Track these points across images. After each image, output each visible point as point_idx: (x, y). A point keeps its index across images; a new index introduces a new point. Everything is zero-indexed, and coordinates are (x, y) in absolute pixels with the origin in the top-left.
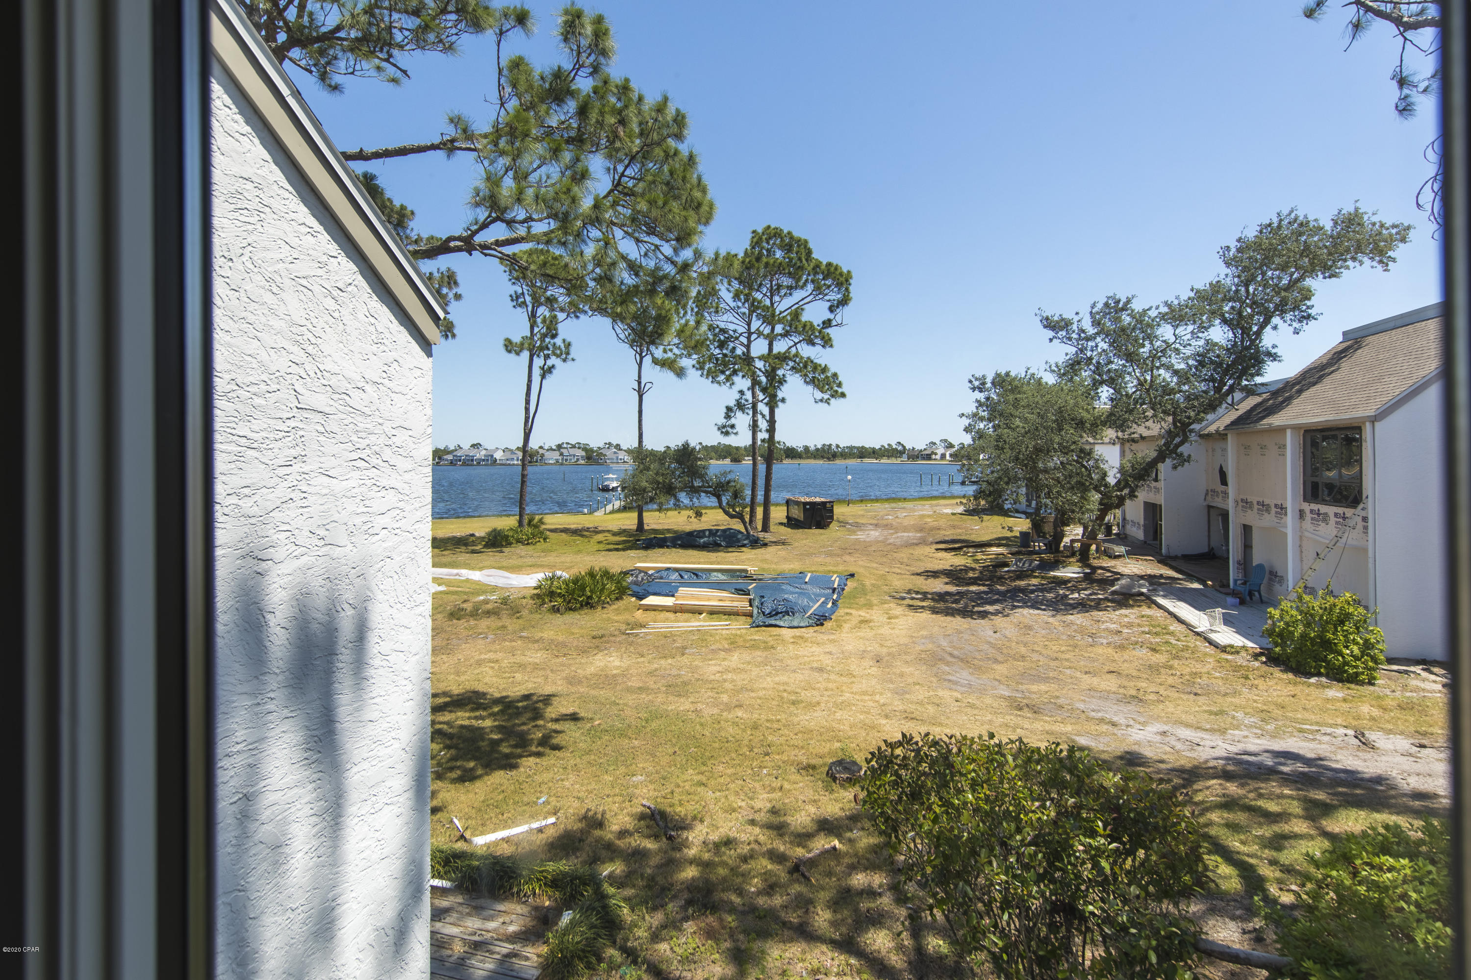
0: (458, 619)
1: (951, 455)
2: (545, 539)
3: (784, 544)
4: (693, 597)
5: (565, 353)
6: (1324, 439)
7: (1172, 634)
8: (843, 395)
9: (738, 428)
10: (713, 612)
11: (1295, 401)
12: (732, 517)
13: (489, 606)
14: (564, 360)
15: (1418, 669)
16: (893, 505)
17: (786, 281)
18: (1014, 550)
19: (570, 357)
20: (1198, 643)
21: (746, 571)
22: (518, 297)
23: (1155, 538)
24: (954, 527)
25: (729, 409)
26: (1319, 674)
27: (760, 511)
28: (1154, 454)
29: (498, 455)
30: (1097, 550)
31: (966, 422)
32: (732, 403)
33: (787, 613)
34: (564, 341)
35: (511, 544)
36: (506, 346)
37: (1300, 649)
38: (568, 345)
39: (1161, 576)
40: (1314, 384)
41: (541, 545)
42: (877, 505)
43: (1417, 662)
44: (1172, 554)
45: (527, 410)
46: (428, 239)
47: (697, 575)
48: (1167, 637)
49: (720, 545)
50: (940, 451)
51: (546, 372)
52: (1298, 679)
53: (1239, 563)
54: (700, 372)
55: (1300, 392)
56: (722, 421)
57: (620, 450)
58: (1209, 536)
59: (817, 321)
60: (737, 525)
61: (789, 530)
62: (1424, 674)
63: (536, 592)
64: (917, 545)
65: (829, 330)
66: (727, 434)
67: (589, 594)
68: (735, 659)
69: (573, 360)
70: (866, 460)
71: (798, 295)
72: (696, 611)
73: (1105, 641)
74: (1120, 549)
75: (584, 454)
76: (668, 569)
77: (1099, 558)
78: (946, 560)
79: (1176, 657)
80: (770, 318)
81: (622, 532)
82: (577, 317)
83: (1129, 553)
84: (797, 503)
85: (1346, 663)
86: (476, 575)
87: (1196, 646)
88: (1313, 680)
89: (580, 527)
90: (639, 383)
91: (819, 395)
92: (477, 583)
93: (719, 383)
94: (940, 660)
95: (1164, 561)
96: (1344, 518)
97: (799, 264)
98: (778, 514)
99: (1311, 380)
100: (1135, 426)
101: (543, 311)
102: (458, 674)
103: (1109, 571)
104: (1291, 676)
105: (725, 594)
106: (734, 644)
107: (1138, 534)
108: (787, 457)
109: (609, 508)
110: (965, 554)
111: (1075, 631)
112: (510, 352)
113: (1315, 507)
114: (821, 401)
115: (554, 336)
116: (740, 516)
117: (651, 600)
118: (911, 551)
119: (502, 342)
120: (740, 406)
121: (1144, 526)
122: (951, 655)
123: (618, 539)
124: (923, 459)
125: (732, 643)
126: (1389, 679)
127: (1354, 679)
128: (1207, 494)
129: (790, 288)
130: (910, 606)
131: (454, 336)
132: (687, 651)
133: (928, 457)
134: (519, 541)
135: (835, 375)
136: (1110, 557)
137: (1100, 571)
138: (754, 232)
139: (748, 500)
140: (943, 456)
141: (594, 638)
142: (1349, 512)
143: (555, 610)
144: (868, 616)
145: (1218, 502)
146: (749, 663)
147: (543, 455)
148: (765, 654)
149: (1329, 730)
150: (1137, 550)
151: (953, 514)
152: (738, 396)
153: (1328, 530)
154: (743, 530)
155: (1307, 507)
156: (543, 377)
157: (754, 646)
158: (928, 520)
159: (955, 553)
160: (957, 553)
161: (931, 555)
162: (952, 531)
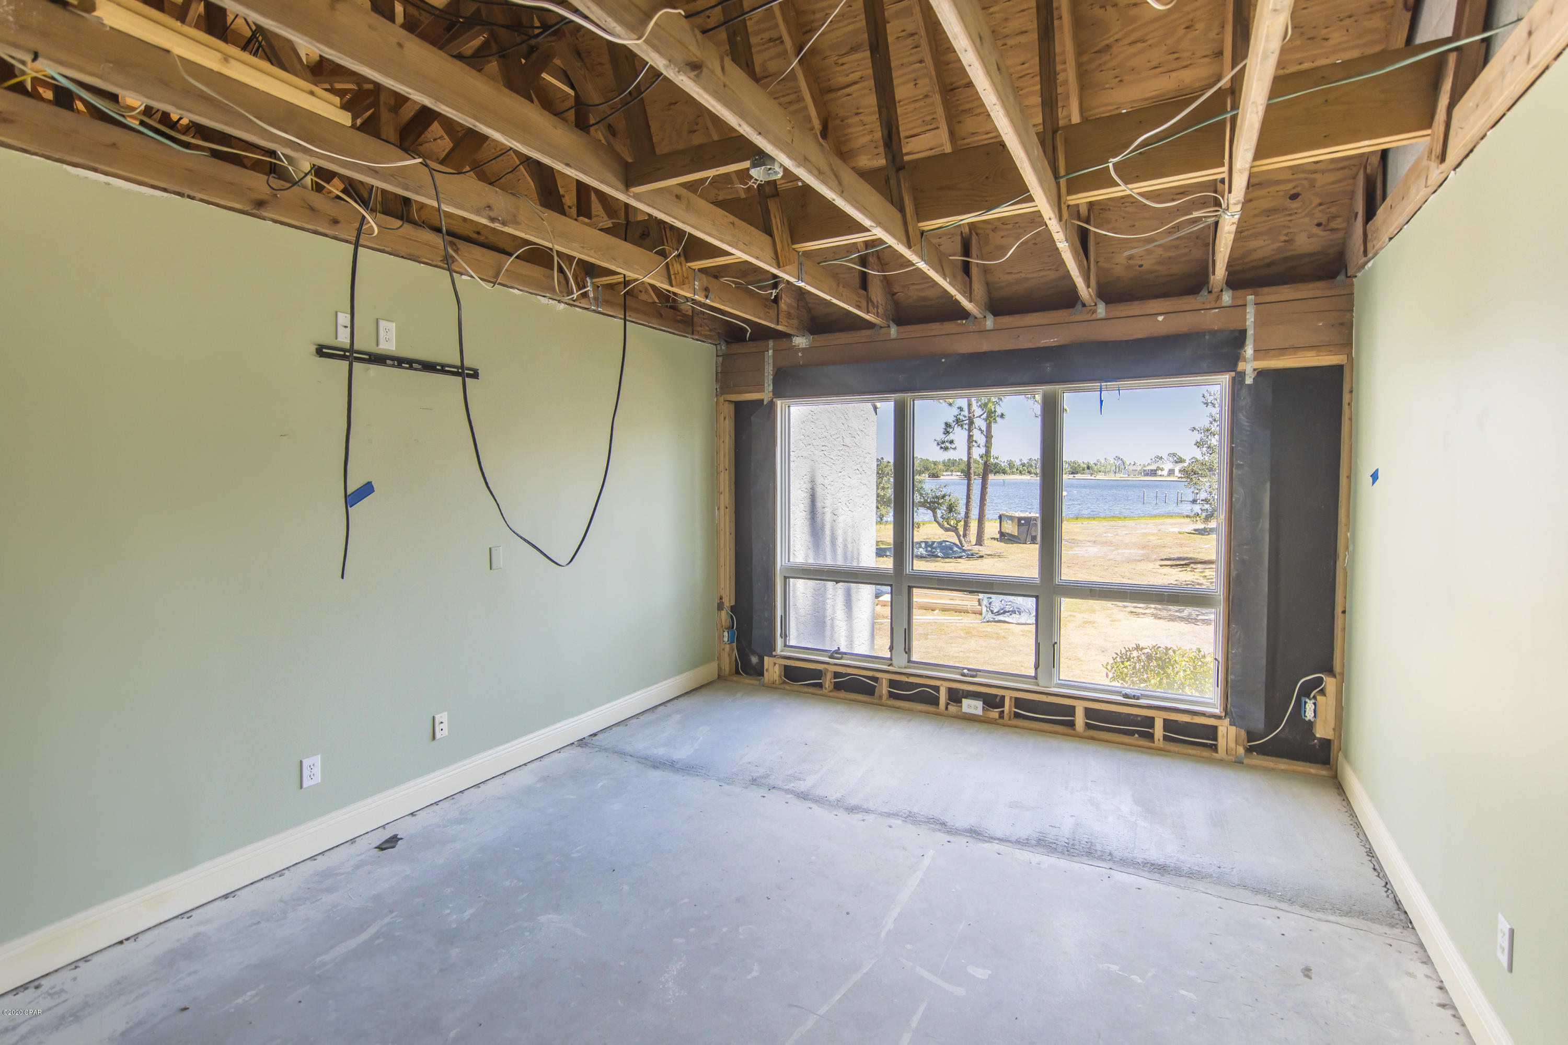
1: (1180, 471)
3: (999, 556)
9: (956, 444)
10: (945, 610)
12: (947, 530)
16: (1113, 523)
24: (1181, 545)
25: (947, 425)
27: (974, 525)
31: (1197, 437)
32: (951, 420)
33: (1014, 612)
42: (1094, 523)
49: (937, 556)
50: (1168, 466)
56: (940, 436)
60: (952, 538)
61: (1003, 544)
64: (1139, 561)
66: (946, 449)
68: (973, 643)
70: (1079, 476)
72: (930, 607)
78: (1171, 575)
84: (1011, 518)
98: (992, 528)
106: (969, 633)
116: (955, 529)
118: (1133, 567)
120: (958, 421)
124: (1148, 475)
125: (967, 633)
130: (1132, 612)
132: (929, 637)
133: (1153, 473)
139: (963, 514)
140: (1171, 472)
144: (1091, 619)
146: (986, 647)
148: (998, 642)
151: (1180, 533)
152: (956, 412)
154: (958, 543)
157: (987, 636)
158: (1152, 538)
159: (1181, 569)
160: (1183, 569)
161: (1154, 570)
162: (1179, 549)
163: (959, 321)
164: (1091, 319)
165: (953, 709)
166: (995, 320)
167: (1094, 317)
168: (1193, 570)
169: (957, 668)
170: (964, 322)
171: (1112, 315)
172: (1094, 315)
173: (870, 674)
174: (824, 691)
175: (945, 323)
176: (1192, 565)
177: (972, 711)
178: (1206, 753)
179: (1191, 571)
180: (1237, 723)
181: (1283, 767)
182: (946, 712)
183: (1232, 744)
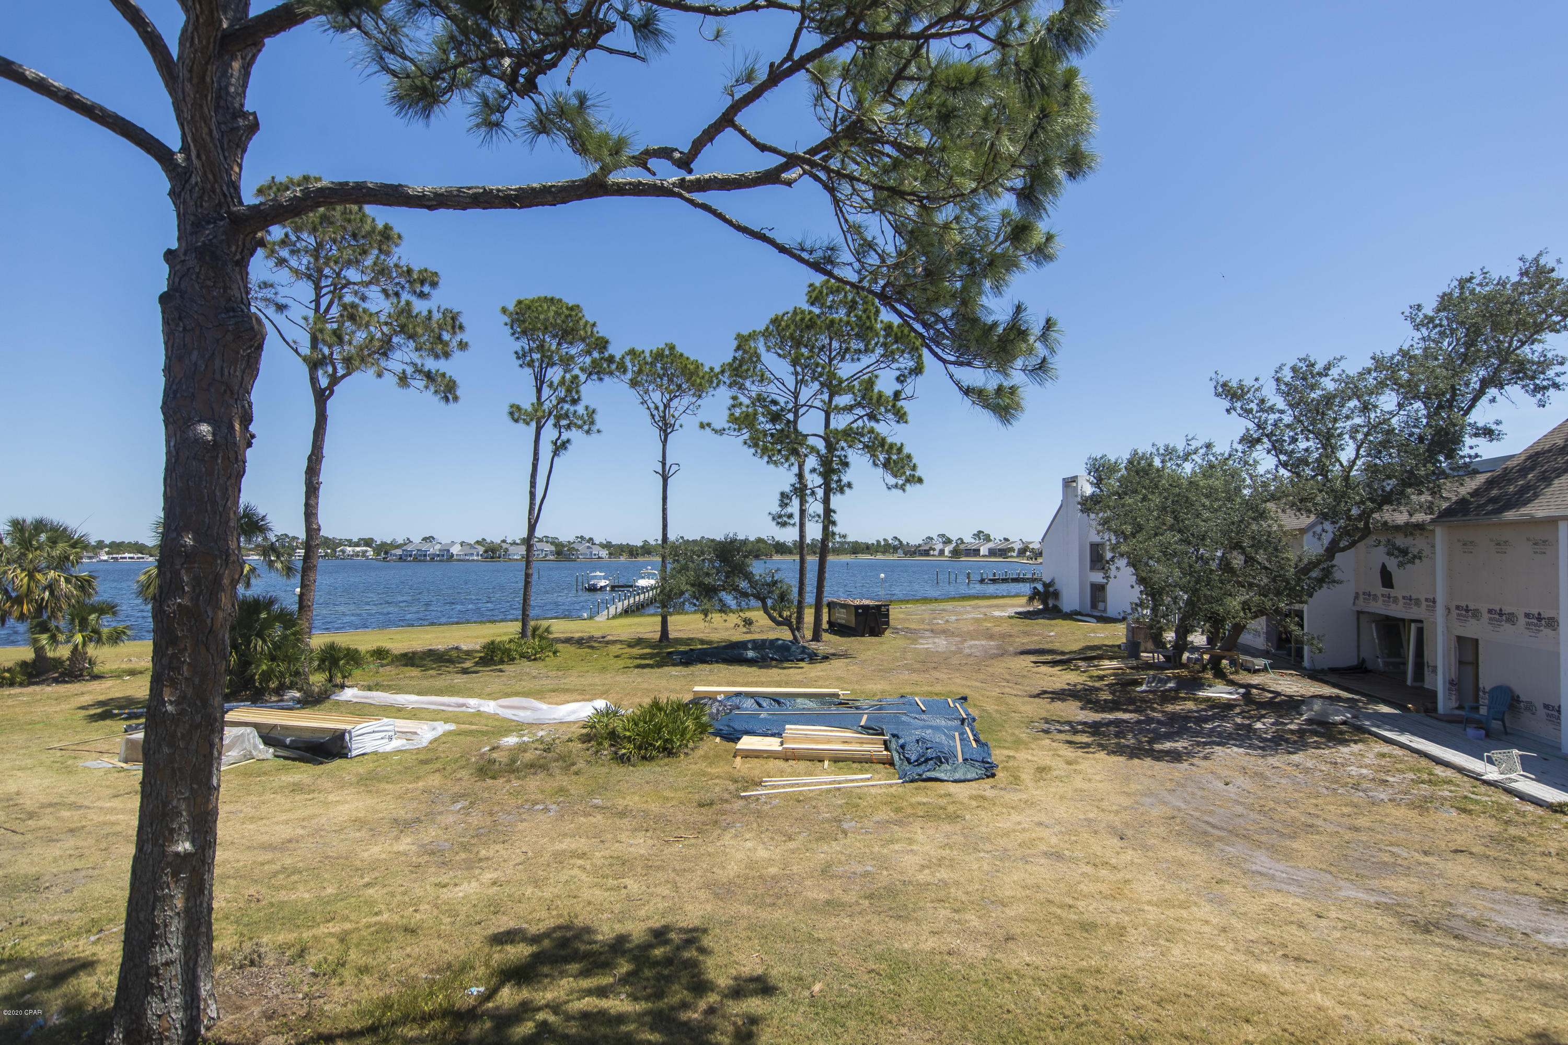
0: (494, 778)
1: (949, 551)
2: (555, 653)
3: (847, 658)
4: (808, 739)
5: (588, 422)
8: (920, 480)
12: (779, 624)
13: (529, 756)
14: (588, 432)
17: (855, 345)
18: (1129, 663)
19: (595, 428)
21: (836, 695)
22: (524, 355)
25: (783, 495)
27: (809, 615)
29: (456, 550)
30: (1234, 665)
33: (941, 760)
34: (587, 408)
35: (513, 659)
36: (511, 414)
38: (591, 413)
41: (551, 661)
44: (1318, 667)
45: (532, 495)
46: (420, 272)
47: (779, 703)
50: (939, 546)
51: (560, 447)
53: (1452, 683)
54: (753, 450)
56: (776, 509)
57: (594, 544)
58: (1358, 647)
59: (889, 392)
60: (785, 634)
63: (584, 731)
65: (899, 404)
66: (782, 526)
67: (667, 737)
69: (599, 431)
70: (861, 556)
71: (866, 360)
72: (816, 758)
74: (1262, 663)
75: (553, 548)
76: (738, 694)
77: (1237, 674)
78: (1057, 677)
80: (833, 386)
81: (639, 642)
82: (601, 379)
83: (1273, 667)
84: (844, 606)
86: (490, 706)
87: (1498, 800)
89: (585, 635)
90: (664, 464)
91: (891, 480)
92: (494, 717)
93: (775, 463)
95: (1315, 675)
97: (868, 324)
101: (555, 374)
102: (536, 883)
103: (1268, 691)
105: (849, 734)
108: (777, 552)
109: (612, 610)
110: (1077, 668)
112: (516, 421)
114: (896, 486)
115: (575, 402)
116: (787, 622)
117: (747, 743)
118: (1006, 666)
119: (507, 409)
120: (796, 490)
123: (636, 651)
124: (921, 555)
128: (1357, 598)
129: (859, 351)
131: (456, 399)
133: (926, 553)
134: (522, 656)
135: (909, 457)
136: (1246, 671)
137: (1257, 691)
138: (811, 285)
139: (796, 603)
140: (942, 552)
141: (701, 805)
143: (623, 760)
144: (1039, 761)
145: (1376, 607)
147: (506, 550)
151: (1009, 618)
154: (795, 640)
156: (556, 453)
158: (988, 625)
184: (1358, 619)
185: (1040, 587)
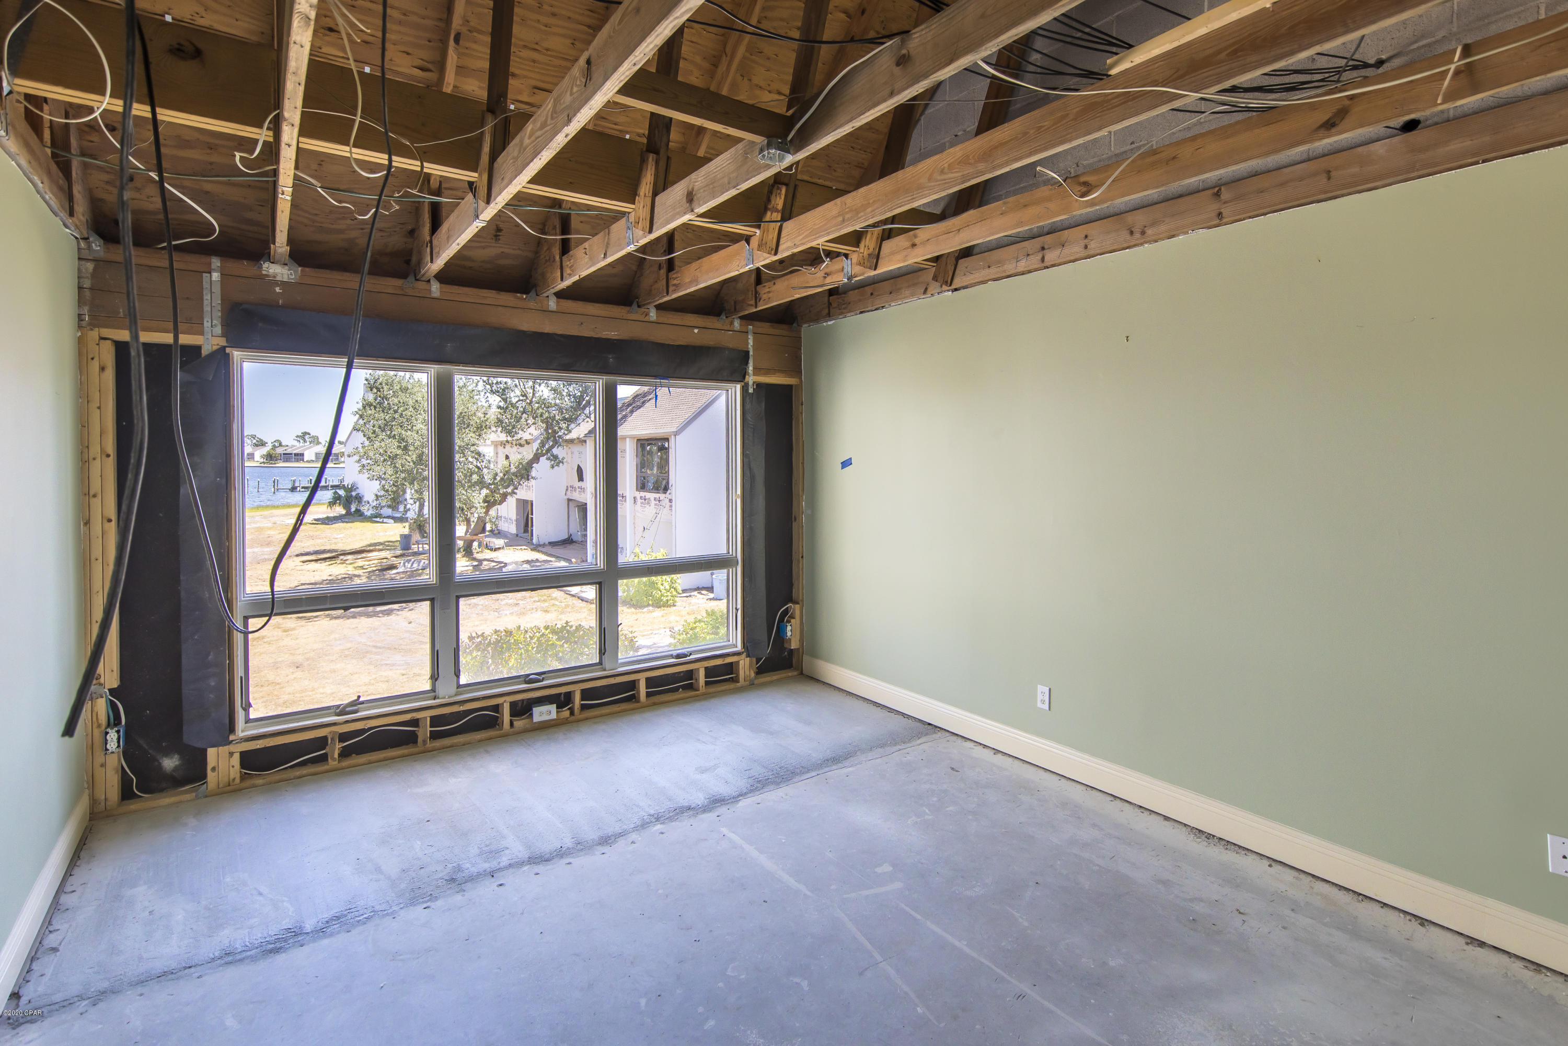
6: (649, 444)
7: (556, 599)
11: (630, 419)
15: (695, 593)
18: (399, 552)
20: (574, 602)
23: (526, 531)
26: (648, 605)
28: (531, 456)
30: (480, 546)
37: (638, 591)
39: (537, 560)
40: (640, 407)
43: (695, 590)
44: (541, 543)
48: (553, 602)
52: (637, 611)
55: (632, 412)
58: (568, 525)
62: (699, 596)
73: (508, 612)
74: (499, 542)
77: (482, 552)
79: (562, 613)
83: (508, 545)
85: (662, 595)
87: (573, 604)
88: (646, 609)
94: (367, 652)
95: (537, 548)
96: (659, 501)
99: (638, 404)
100: (520, 432)
103: (493, 561)
104: (633, 610)
107: (512, 529)
111: (481, 610)
113: (643, 494)
121: (517, 520)
122: (375, 647)
126: (683, 601)
127: (666, 605)
128: (567, 490)
136: (491, 550)
137: (485, 563)
142: (662, 496)
145: (576, 496)
149: (657, 632)
150: (513, 541)
153: (651, 510)
155: (638, 495)
158: (271, 532)
159: (330, 563)
160: (332, 562)
161: (298, 568)
162: (311, 542)
163: (519, 295)
164: (644, 320)
165: (520, 723)
166: (558, 302)
167: (646, 319)
168: (344, 562)
169: (518, 677)
170: (524, 297)
171: (661, 320)
172: (647, 317)
173: (408, 717)
174: (332, 763)
175: (501, 293)
176: (342, 557)
177: (545, 718)
178: (732, 686)
179: (343, 563)
180: (751, 655)
181: (775, 678)
182: (512, 730)
183: (747, 673)
184: (568, 505)
185: (342, 492)
